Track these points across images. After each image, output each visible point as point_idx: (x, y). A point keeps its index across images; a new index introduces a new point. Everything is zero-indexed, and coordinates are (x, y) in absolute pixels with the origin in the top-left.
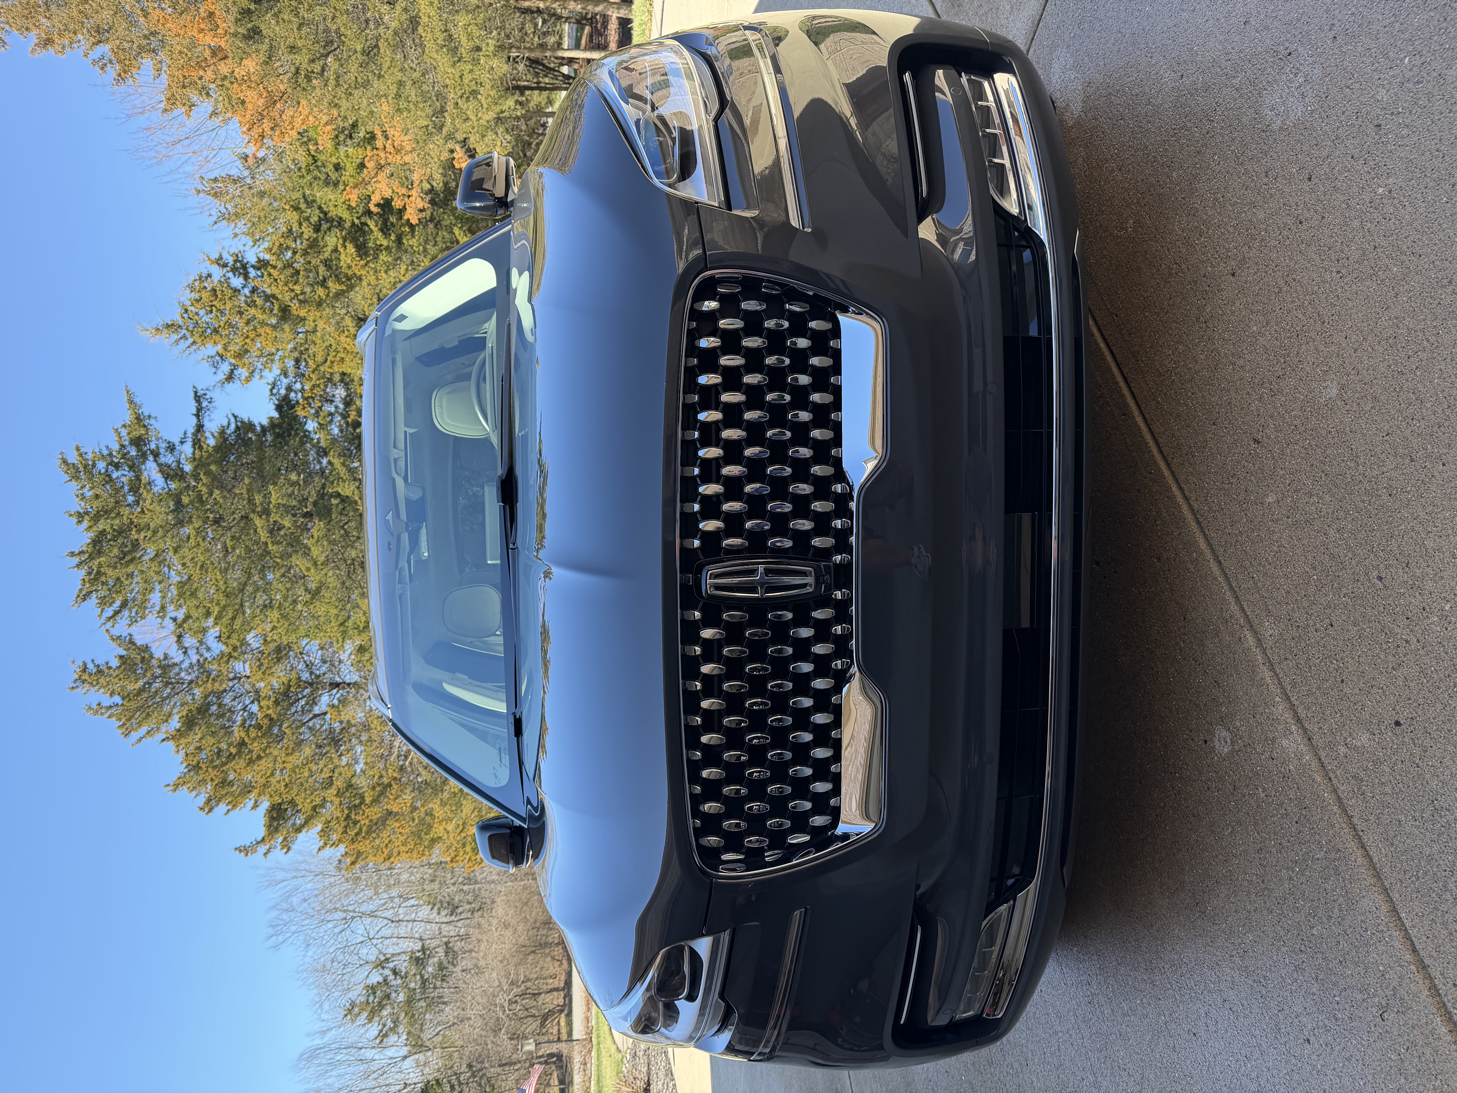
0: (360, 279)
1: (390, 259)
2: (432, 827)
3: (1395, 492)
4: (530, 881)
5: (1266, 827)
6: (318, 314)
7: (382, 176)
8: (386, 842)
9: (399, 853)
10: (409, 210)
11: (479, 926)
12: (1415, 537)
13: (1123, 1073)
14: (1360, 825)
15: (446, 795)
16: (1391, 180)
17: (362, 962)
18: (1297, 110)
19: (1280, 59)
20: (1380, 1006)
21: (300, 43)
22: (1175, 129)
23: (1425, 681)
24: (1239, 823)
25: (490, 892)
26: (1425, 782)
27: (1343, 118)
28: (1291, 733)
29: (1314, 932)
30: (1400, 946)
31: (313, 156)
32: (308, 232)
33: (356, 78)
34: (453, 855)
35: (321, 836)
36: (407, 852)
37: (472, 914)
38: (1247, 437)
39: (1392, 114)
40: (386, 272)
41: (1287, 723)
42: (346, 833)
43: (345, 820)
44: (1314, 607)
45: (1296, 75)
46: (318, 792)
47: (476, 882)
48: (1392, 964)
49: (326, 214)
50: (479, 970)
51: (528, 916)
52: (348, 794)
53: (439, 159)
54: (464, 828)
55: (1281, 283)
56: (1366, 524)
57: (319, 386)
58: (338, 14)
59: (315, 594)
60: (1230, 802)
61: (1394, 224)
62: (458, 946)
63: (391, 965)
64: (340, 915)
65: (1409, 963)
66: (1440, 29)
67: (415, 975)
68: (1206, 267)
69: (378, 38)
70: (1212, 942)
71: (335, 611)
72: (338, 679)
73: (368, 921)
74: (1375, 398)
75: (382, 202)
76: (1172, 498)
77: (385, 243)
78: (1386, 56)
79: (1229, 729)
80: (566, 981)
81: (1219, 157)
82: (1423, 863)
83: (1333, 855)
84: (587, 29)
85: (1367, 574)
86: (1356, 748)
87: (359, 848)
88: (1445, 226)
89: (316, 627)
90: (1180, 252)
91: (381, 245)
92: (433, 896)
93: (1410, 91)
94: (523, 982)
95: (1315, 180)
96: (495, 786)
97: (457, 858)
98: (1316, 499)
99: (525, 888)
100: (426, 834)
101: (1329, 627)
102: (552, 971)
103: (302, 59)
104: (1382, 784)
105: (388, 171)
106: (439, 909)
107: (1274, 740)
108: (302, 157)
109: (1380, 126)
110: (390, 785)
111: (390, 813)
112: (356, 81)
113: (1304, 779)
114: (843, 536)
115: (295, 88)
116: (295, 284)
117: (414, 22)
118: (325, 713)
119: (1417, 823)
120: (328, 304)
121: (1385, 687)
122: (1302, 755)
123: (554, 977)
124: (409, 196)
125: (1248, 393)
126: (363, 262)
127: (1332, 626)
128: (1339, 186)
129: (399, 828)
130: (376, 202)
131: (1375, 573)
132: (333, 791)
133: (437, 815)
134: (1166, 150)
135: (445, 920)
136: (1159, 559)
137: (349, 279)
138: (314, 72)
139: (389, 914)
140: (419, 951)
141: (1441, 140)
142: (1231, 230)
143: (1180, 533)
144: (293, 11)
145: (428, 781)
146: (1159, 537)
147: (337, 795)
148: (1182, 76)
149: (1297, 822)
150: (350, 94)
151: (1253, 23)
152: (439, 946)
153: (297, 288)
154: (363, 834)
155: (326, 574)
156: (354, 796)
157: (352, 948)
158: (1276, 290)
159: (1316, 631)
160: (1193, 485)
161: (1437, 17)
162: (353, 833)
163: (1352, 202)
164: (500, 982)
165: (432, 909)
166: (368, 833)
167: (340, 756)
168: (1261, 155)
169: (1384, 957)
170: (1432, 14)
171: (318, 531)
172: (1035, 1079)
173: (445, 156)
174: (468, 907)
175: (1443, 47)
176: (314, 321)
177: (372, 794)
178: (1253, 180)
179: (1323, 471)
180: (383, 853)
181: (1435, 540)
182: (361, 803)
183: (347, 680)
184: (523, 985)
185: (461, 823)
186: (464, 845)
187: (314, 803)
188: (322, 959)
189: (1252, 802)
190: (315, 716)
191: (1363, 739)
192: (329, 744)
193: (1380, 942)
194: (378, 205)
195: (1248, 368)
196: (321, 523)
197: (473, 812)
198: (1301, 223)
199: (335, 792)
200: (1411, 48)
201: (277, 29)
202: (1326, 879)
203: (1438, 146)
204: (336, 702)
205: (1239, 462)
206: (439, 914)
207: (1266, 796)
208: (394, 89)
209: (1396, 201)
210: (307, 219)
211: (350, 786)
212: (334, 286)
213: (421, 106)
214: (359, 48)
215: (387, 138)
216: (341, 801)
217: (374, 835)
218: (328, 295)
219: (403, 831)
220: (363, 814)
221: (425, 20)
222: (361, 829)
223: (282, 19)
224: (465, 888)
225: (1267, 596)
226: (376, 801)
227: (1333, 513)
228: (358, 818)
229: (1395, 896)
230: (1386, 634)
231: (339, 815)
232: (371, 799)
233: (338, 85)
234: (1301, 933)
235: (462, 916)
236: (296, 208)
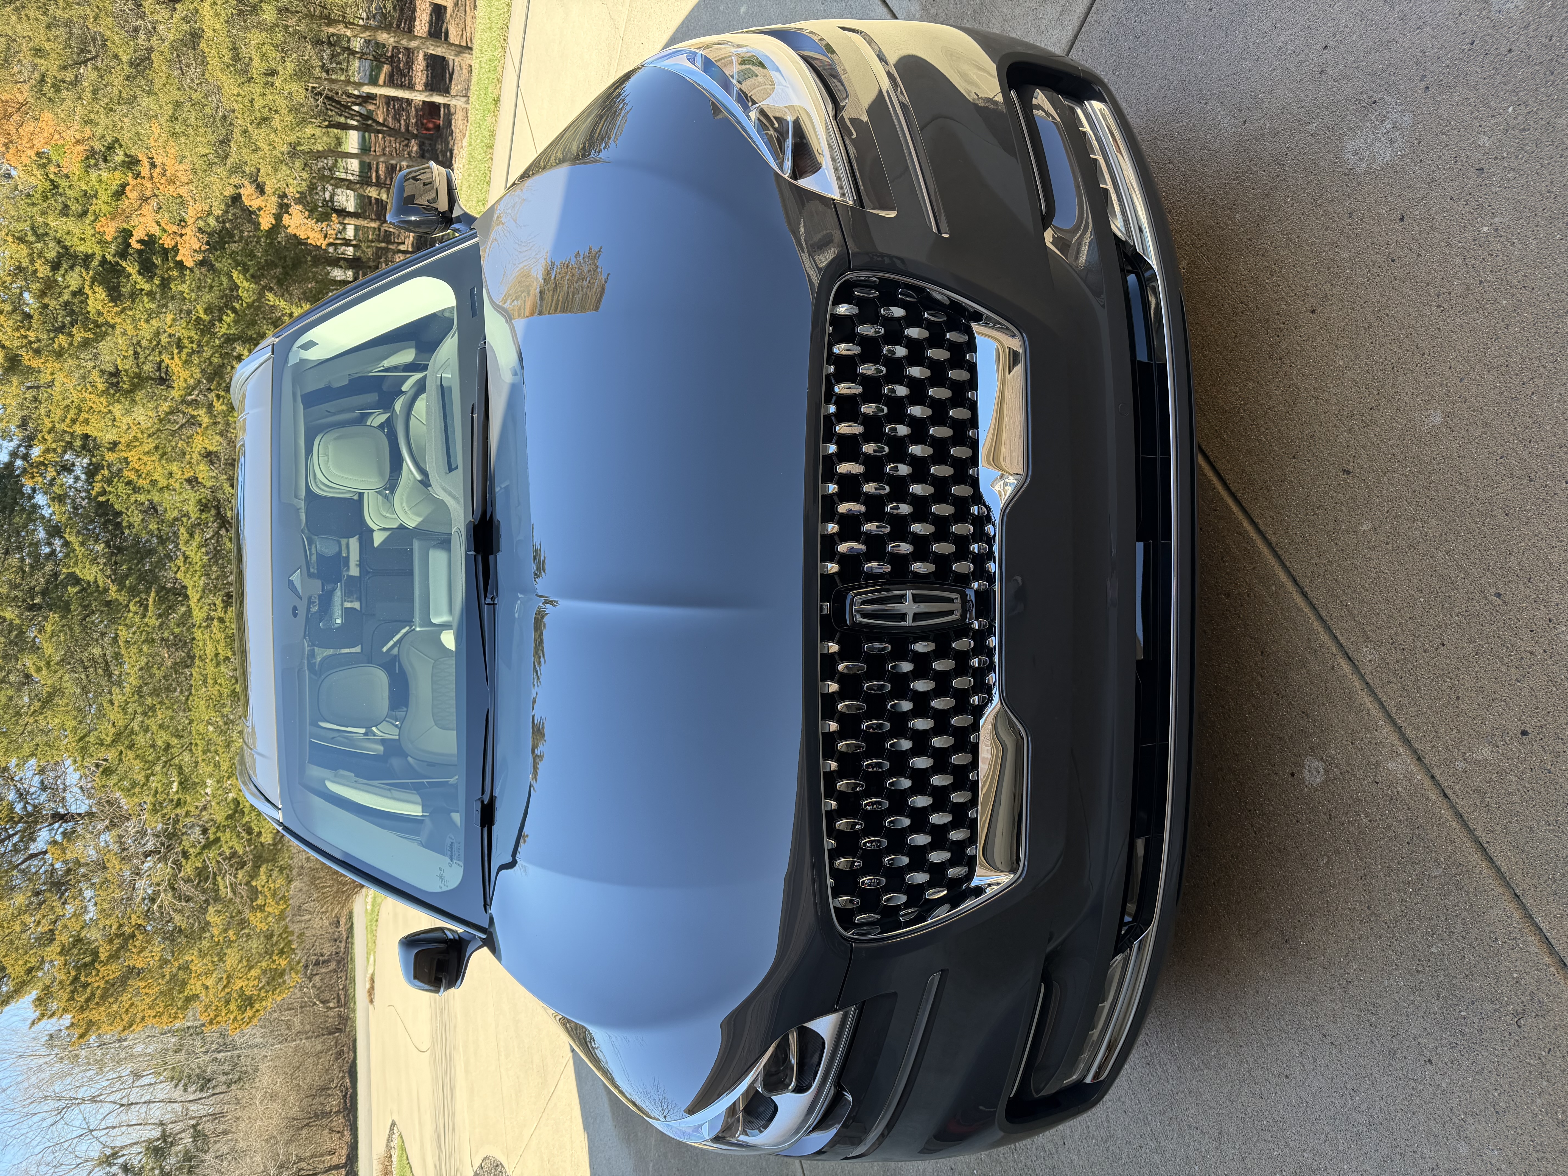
0: (113, 327)
1: (153, 306)
2: (186, 984)
3: (1512, 511)
4: (304, 1041)
5: (1371, 852)
6: (57, 366)
7: (147, 209)
8: (127, 1006)
9: (143, 1018)
10: (182, 251)
11: (238, 1102)
12: (1537, 552)
13: (1193, 1132)
14: (1484, 837)
15: (205, 944)
16: (1496, 219)
17: (79, 1161)
18: (1385, 154)
19: (1364, 106)
20: (1515, 1013)
21: (47, 46)
22: (1237, 173)
23: (1554, 689)
24: (1337, 852)
25: (253, 1059)
26: (1558, 787)
27: (1439, 162)
28: (1399, 755)
29: (1434, 950)
30: (1537, 951)
31: (52, 181)
32: (43, 271)
33: (120, 92)
34: (212, 1015)
35: (36, 1006)
36: (155, 1017)
37: (229, 1087)
38: (1334, 468)
39: (1496, 158)
40: (147, 321)
41: (1393, 745)
42: (73, 999)
43: (72, 983)
44: (1421, 628)
45: (1382, 122)
46: (34, 950)
47: (234, 1048)
48: (1528, 970)
49: (66, 248)
50: (236, 1155)
51: (301, 1083)
52: (75, 951)
53: (221, 194)
54: (229, 982)
55: (1372, 318)
56: (1480, 544)
57: (54, 450)
58: (102, 15)
59: (47, 702)
60: (1325, 832)
61: (1502, 260)
62: (208, 1127)
63: (121, 1161)
64: (52, 1104)
65: (1548, 966)
66: (1547, 82)
67: (153, 1169)
68: (1280, 305)
69: (150, 50)
70: (1307, 977)
71: (74, 723)
72: (62, 811)
73: (88, 1107)
74: (1486, 424)
75: (146, 238)
76: (1243, 534)
77: (147, 287)
78: (1487, 105)
79: (1322, 759)
80: (348, 1155)
81: (1292, 200)
82: (1560, 866)
83: (1454, 871)
84: (386, 68)
85: (1483, 592)
86: (1477, 762)
87: (90, 1017)
88: (1559, 261)
89: (47, 744)
90: (1247, 291)
91: (142, 290)
92: (178, 1069)
93: (1514, 137)
94: (295, 1163)
95: (1407, 220)
96: (439, 890)
97: (219, 1019)
98: (1420, 524)
99: (296, 1049)
100: (180, 992)
101: (1441, 646)
102: (331, 1145)
103: (50, 66)
104: (1509, 794)
105: (154, 203)
106: (185, 1085)
107: (1377, 764)
108: (37, 181)
109: (1482, 169)
110: (133, 936)
111: (131, 970)
112: (120, 96)
113: (1416, 799)
114: (981, 560)
115: (39, 98)
116: (28, 330)
117: (196, 36)
118: (45, 853)
119: (1551, 827)
120: (70, 355)
121: (1508, 699)
122: (1413, 775)
123: (332, 1153)
124: (181, 235)
125: (1335, 426)
126: (116, 309)
127: (1443, 645)
128: (1437, 226)
129: (145, 988)
130: (139, 238)
131: (1493, 590)
132: (55, 948)
133: (194, 968)
134: (1227, 193)
135: (192, 1097)
136: (1228, 596)
137: (98, 326)
138: (64, 82)
139: (116, 1097)
140: (158, 1139)
141: (1552, 182)
142: (1310, 269)
143: (1254, 568)
144: (40, 8)
145: (183, 928)
146: (1227, 573)
147: (61, 953)
148: (1245, 122)
149: (1408, 843)
150: (111, 109)
151: (1331, 73)
152: (184, 1131)
153: (32, 335)
154: (97, 1000)
155: (61, 678)
156: (84, 953)
157: (66, 1145)
158: (1366, 325)
159: (1425, 652)
160: (1269, 519)
161: (1544, 70)
162: (82, 999)
163: (1453, 241)
164: (265, 1167)
165: (176, 1086)
166: (104, 997)
167: (64, 904)
168: (1343, 197)
169: (1518, 963)
170: (1537, 68)
171: (53, 625)
172: (1075, 1157)
173: (229, 191)
174: (223, 1078)
175: (1551, 98)
176: (52, 374)
177: (108, 948)
178: (1334, 221)
179: (1428, 497)
180: (123, 1020)
181: (1560, 555)
182: (93, 962)
183: (73, 809)
184: (295, 1166)
185: (225, 977)
186: (227, 1002)
187: (29, 965)
188: (24, 1163)
189: (1352, 829)
190: (33, 856)
191: (1486, 752)
192: (50, 891)
193: (1513, 949)
194: (140, 241)
195: (1334, 401)
196: (56, 616)
197: (240, 962)
198: (1393, 261)
199: (59, 949)
200: (1515, 99)
201: (19, 27)
202: (1446, 896)
203: (1549, 188)
204: (59, 838)
205: (1326, 493)
206: (185, 1090)
207: (1370, 821)
208: (169, 110)
209: (1502, 239)
210: (40, 255)
211: (78, 940)
212: (79, 335)
213: (202, 130)
214: (125, 58)
215: (153, 165)
216: (66, 960)
217: (111, 1000)
218: (71, 344)
219: (150, 991)
220: (97, 975)
221: (209, 33)
222: (93, 994)
223: (26, 16)
224: (220, 1056)
225: (1365, 622)
226: (114, 956)
227: (1441, 535)
228: (89, 980)
229: (1529, 902)
230: (1508, 648)
231: (63, 977)
232: (107, 954)
233: (95, 99)
234: (1417, 954)
235: (217, 1091)
236: (21, 240)
